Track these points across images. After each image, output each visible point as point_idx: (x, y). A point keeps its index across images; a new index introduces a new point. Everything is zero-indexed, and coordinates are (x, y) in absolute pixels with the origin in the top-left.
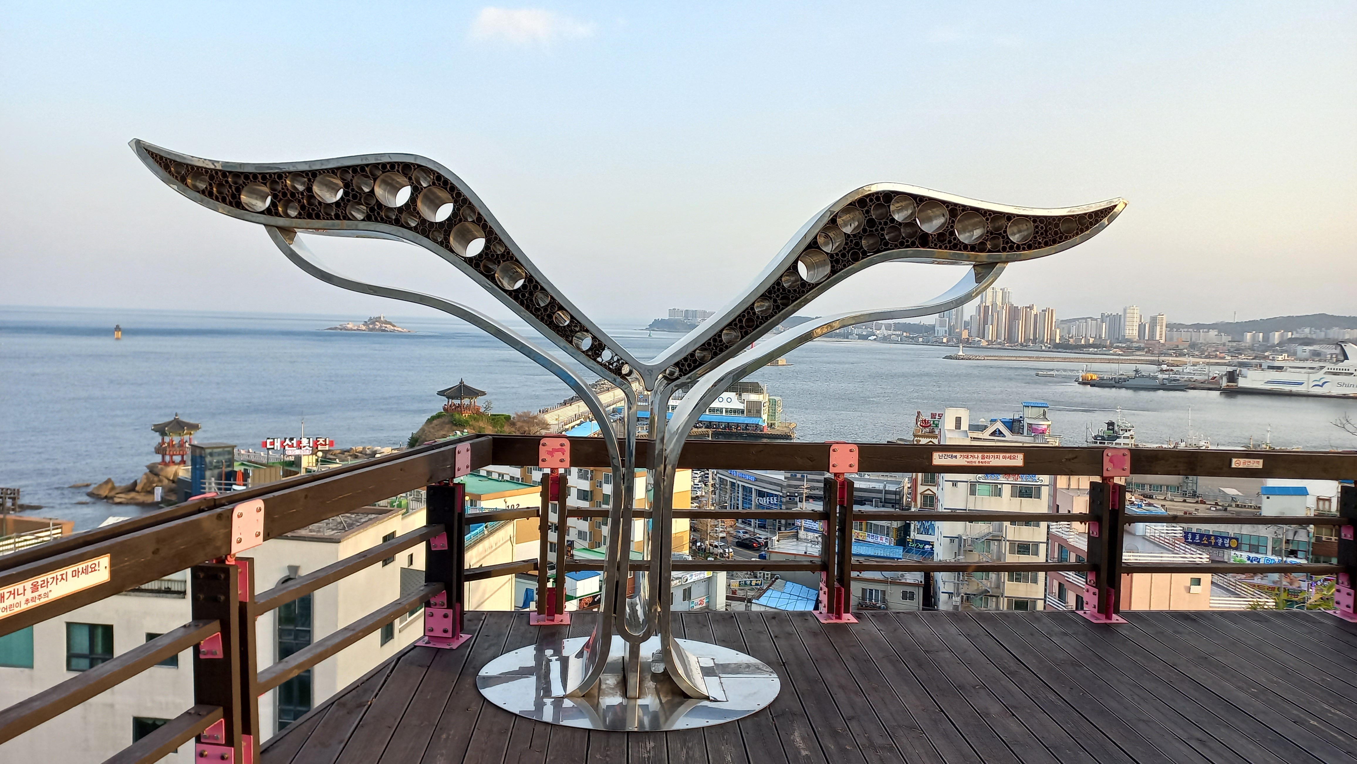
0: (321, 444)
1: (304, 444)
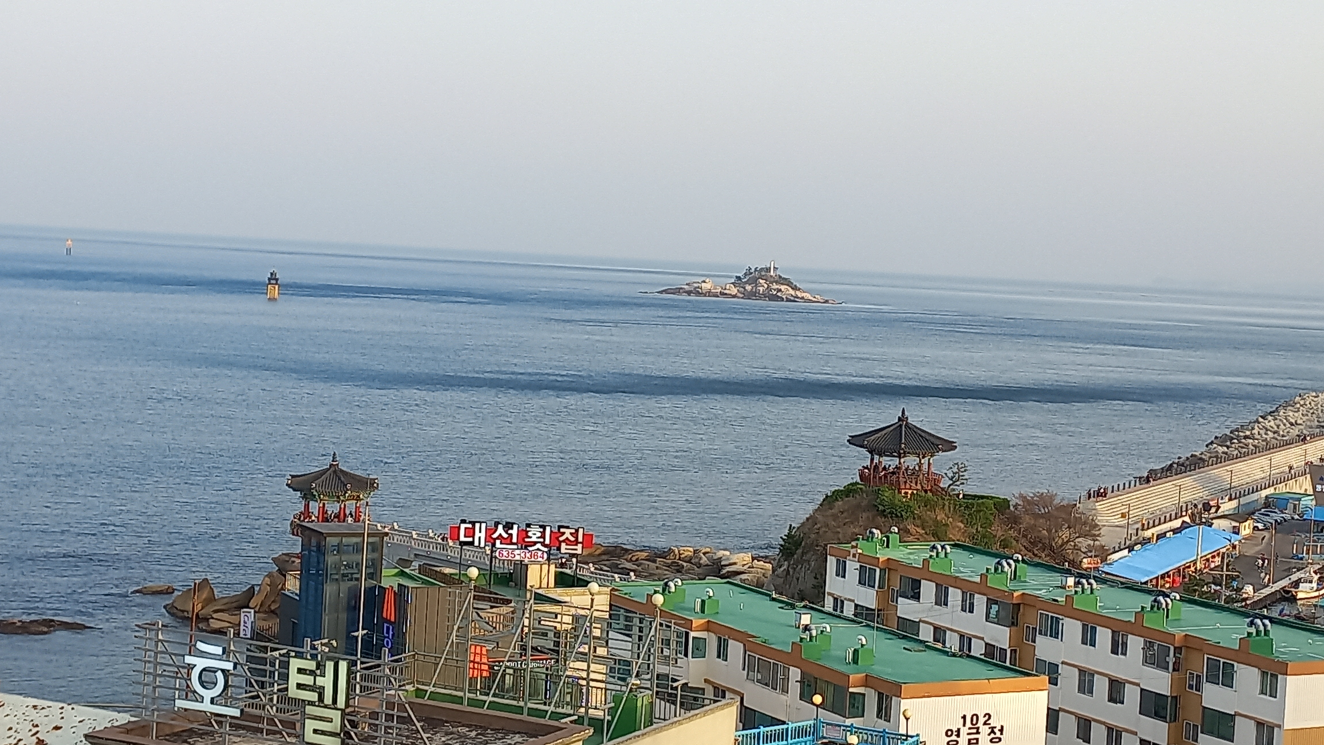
0: (567, 540)
1: (534, 539)
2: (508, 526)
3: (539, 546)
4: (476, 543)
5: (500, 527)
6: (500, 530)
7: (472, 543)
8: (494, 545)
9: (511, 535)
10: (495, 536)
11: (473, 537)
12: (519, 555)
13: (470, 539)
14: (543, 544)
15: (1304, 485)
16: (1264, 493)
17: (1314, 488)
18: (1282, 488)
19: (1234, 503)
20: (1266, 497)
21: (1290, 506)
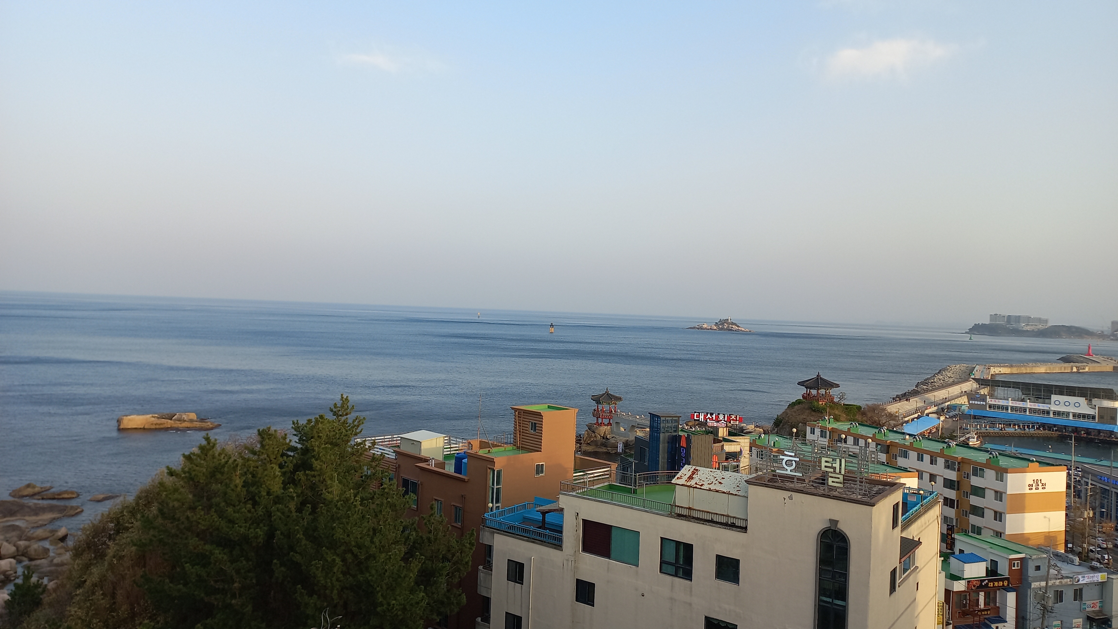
1: (721, 419)
2: (712, 414)
3: (723, 421)
4: (700, 420)
5: (709, 414)
6: (709, 415)
7: (699, 420)
8: (707, 421)
9: (713, 417)
10: (707, 418)
11: (699, 418)
12: (715, 424)
13: (698, 419)
14: (724, 421)
15: (964, 400)
16: (947, 404)
17: (969, 402)
18: (953, 402)
19: (936, 408)
20: (948, 405)
21: (958, 409)
